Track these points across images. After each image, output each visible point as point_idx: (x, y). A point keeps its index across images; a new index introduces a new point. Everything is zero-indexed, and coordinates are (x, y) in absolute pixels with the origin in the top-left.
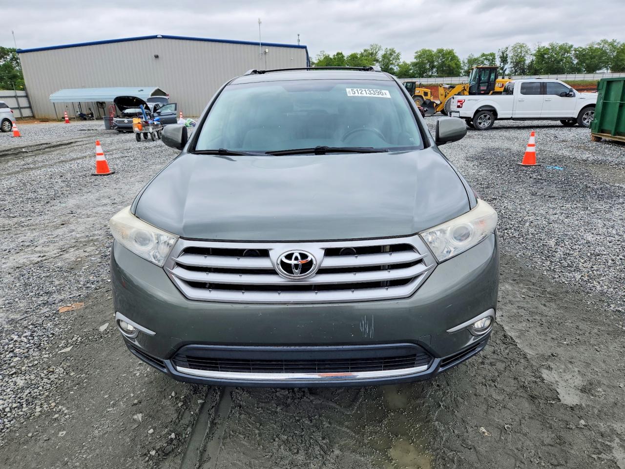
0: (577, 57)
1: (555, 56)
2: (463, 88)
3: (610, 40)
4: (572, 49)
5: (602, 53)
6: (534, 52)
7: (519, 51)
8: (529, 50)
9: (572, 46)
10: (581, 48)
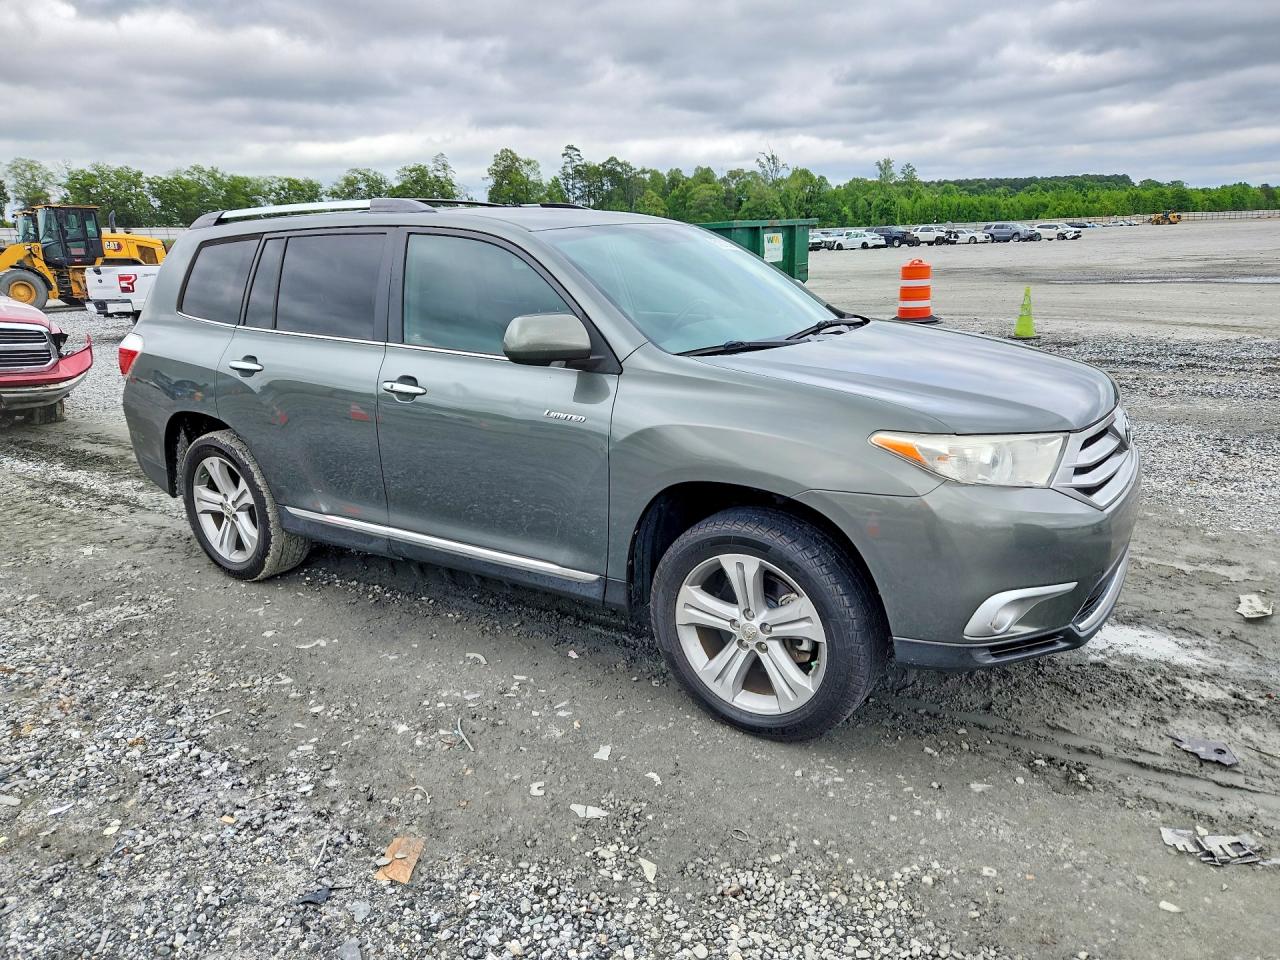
0: (155, 195)
1: (112, 190)
2: (29, 252)
3: (207, 169)
4: (143, 179)
5: (201, 191)
6: (64, 181)
7: (28, 175)
8: (51, 174)
9: (139, 174)
10: (160, 178)
